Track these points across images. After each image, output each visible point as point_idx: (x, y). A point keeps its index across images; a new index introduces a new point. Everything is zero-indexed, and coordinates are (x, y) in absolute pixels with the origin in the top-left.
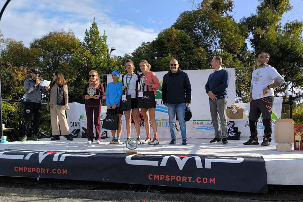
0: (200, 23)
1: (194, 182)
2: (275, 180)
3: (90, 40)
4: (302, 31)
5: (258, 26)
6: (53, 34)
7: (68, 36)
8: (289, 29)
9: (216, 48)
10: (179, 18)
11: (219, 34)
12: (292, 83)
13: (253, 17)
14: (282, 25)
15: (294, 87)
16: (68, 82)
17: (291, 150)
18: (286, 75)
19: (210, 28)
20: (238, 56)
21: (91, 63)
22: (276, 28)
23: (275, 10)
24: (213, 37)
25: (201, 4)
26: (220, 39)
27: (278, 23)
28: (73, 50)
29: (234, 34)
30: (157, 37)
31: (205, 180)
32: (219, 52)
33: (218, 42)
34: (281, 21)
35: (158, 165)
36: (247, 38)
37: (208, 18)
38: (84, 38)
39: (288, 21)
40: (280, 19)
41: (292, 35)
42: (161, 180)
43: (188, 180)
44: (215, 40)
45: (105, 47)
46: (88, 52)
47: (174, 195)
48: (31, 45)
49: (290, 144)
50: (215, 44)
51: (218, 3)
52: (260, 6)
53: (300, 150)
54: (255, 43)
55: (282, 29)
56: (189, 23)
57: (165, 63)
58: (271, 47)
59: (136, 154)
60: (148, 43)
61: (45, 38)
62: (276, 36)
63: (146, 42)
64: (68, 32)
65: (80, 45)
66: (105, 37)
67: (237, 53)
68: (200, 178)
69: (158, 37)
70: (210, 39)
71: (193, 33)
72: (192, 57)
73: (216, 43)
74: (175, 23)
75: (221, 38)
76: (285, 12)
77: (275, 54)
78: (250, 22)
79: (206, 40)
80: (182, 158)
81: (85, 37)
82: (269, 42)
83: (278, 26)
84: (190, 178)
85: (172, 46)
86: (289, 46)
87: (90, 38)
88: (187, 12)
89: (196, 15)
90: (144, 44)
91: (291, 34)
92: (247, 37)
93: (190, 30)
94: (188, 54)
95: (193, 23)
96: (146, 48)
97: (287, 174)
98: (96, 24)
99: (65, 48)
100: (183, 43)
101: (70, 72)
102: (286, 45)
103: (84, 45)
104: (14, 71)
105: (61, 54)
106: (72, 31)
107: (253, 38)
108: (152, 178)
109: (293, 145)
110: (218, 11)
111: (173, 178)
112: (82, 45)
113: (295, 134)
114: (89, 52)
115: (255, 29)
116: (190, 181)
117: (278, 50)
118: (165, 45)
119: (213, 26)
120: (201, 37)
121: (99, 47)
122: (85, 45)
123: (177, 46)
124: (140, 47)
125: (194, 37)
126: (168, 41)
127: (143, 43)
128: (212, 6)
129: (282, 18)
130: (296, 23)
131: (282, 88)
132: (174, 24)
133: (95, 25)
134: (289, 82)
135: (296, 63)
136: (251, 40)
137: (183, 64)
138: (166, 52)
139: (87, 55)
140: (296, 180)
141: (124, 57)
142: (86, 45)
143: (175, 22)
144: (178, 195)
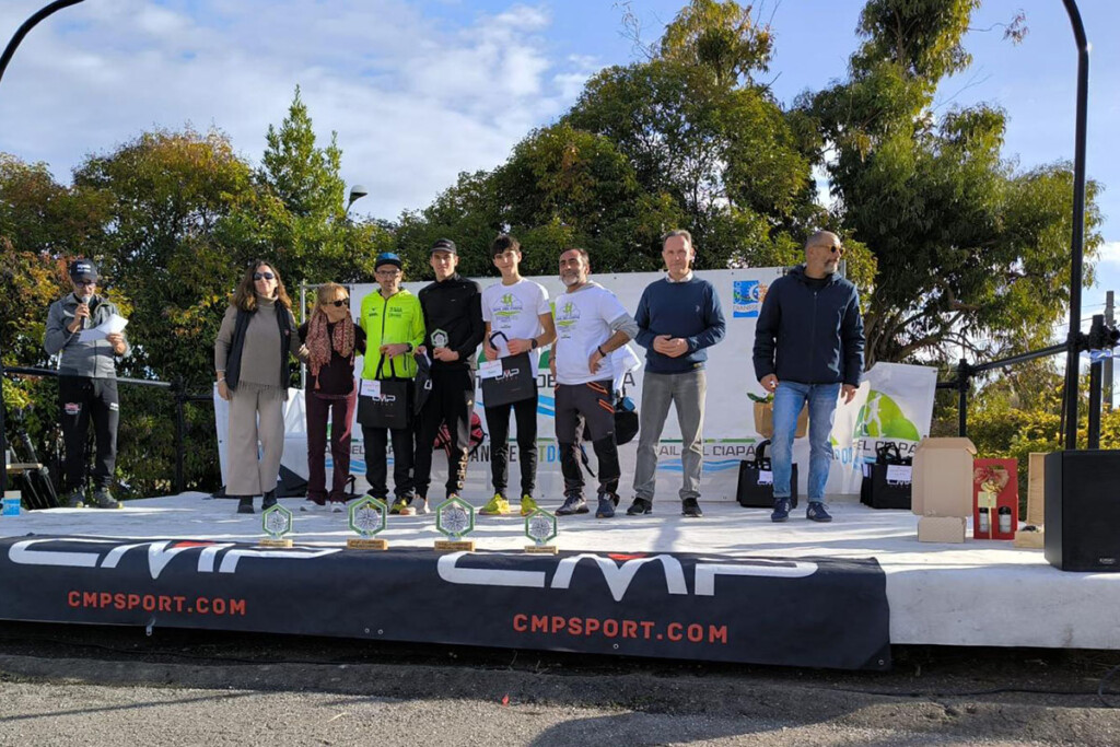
0: (659, 108)
1: (660, 637)
2: (913, 632)
3: (281, 161)
4: (999, 140)
5: (854, 121)
6: (154, 138)
7: (207, 147)
8: (959, 133)
9: (712, 197)
10: (586, 92)
11: (722, 148)
12: (963, 316)
13: (840, 91)
14: (934, 120)
15: (969, 331)
16: (209, 305)
17: (964, 538)
18: (945, 292)
19: (691, 128)
20: (787, 221)
21: (287, 243)
22: (916, 128)
23: (912, 69)
24: (704, 159)
25: (660, 45)
26: (726, 163)
27: (922, 114)
28: (224, 195)
29: (774, 148)
30: (512, 154)
31: (695, 632)
32: (724, 209)
33: (718, 173)
34: (932, 106)
35: (542, 586)
36: (817, 164)
37: (686, 91)
38: (262, 157)
39: (956, 105)
40: (929, 100)
41: (968, 153)
42: (554, 631)
43: (640, 630)
44: (710, 168)
45: (333, 188)
46: (276, 205)
47: (598, 679)
48: (76, 176)
49: (960, 520)
50: (710, 181)
51: (722, 42)
52: (861, 55)
53: (993, 538)
54: (845, 179)
55: (935, 132)
56: (620, 110)
57: (541, 246)
58: (896, 193)
59: (470, 549)
60: (480, 174)
61: (126, 154)
62: (915, 156)
63: (473, 173)
64: (205, 134)
65: (249, 179)
66: (334, 154)
67: (784, 214)
68: (680, 627)
69: (517, 153)
70: (691, 164)
71: (636, 142)
72: (631, 226)
73: (713, 180)
74: (573, 109)
75: (731, 163)
76: (946, 75)
77: (910, 219)
78: (829, 108)
79: (679, 168)
80: (620, 564)
81: (267, 153)
82: (891, 176)
83: (922, 123)
84: (648, 625)
85: (563, 188)
86: (960, 190)
87: (282, 154)
88: (616, 69)
89: (645, 81)
90: (467, 178)
91: (964, 150)
92: (816, 158)
93: (624, 135)
94: (619, 215)
95: (633, 109)
96: (473, 193)
97: (953, 610)
98: (305, 107)
99: (198, 190)
100: (601, 179)
101: (215, 273)
102: (948, 189)
103: (262, 179)
104: (24, 267)
105: (181, 211)
106: (220, 132)
107: (836, 163)
108: (525, 627)
109: (970, 520)
110: (719, 69)
111: (592, 624)
112: (255, 181)
113: (977, 488)
114: (281, 204)
115: (845, 130)
116: (647, 636)
117: (920, 204)
118: (538, 184)
119: (701, 120)
120: (663, 158)
121: (315, 186)
122: (265, 180)
123: (578, 188)
124: (451, 191)
125: (638, 156)
126: (552, 169)
127: (464, 176)
128: (700, 51)
129: (935, 95)
130: (981, 114)
131: (929, 333)
132: (569, 112)
133: (300, 111)
134: (953, 314)
135: (979, 250)
136: (830, 168)
137: (601, 249)
138: (542, 206)
139: (274, 214)
140: (978, 630)
141: (399, 223)
142: (269, 179)
143: (574, 106)
144: (609, 678)
